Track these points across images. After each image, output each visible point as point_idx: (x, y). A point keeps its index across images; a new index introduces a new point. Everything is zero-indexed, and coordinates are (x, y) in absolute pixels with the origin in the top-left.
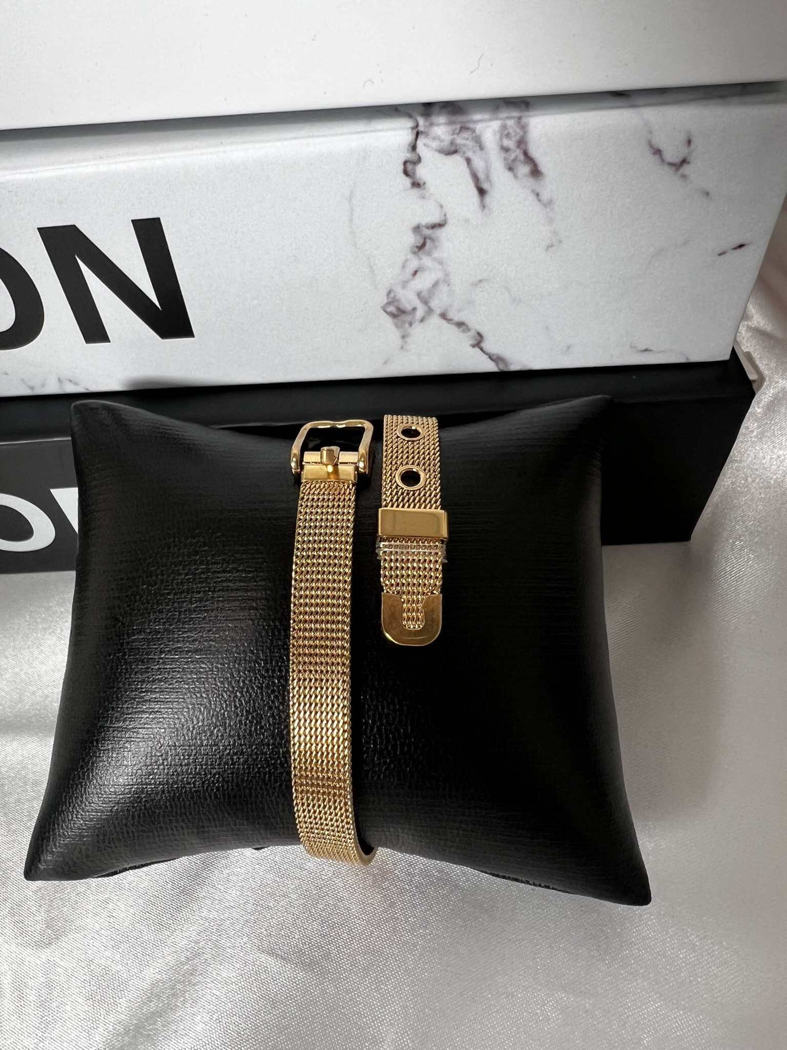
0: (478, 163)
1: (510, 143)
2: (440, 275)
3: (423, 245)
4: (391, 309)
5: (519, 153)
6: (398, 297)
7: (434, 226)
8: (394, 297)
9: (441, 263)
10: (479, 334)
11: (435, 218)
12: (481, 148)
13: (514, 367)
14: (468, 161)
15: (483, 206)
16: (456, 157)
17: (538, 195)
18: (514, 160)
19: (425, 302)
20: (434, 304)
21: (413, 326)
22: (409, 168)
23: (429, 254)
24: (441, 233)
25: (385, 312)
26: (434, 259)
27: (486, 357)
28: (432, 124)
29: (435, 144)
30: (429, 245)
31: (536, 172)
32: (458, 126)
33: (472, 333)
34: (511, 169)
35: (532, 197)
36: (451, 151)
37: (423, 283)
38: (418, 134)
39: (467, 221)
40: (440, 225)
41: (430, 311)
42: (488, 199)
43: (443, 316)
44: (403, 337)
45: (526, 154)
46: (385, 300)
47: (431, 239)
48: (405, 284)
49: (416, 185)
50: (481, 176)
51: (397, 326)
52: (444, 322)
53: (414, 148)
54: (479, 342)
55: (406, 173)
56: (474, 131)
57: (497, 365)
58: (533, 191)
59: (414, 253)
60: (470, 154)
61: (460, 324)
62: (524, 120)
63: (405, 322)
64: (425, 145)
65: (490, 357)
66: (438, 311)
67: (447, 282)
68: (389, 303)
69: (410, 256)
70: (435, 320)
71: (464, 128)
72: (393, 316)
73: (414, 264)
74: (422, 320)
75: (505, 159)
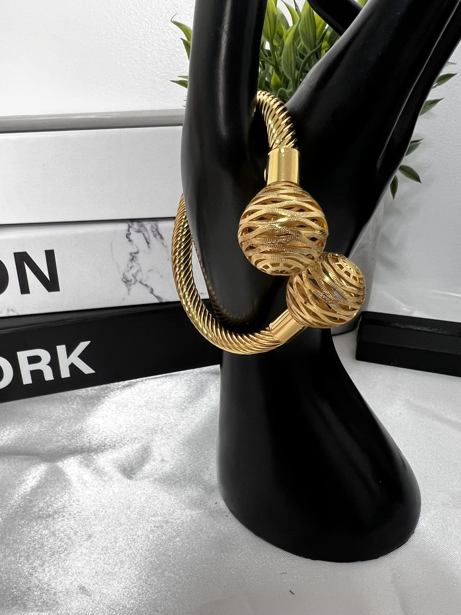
0: (146, 235)
1: (154, 230)
2: (138, 268)
3: (132, 259)
4: (124, 280)
5: (156, 233)
6: (126, 276)
7: (136, 253)
8: (125, 276)
9: (138, 264)
10: (152, 288)
11: (136, 251)
12: (147, 231)
13: (164, 301)
14: (144, 234)
15: (149, 247)
16: (141, 233)
17: (163, 244)
18: (156, 234)
19: (135, 277)
20: (138, 278)
21: (132, 286)
22: (128, 236)
23: (135, 261)
24: (137, 255)
25: (123, 281)
26: (136, 263)
27: (155, 297)
28: (133, 225)
29: (134, 230)
30: (134, 258)
31: (162, 238)
32: (140, 226)
33: (150, 288)
34: (155, 237)
35: (162, 245)
36: (139, 231)
37: (133, 271)
38: (130, 227)
39: (145, 251)
40: (137, 253)
41: (136, 280)
42: (150, 245)
43: (140, 282)
44: (129, 290)
45: (158, 233)
46: (122, 277)
47: (135, 257)
48: (128, 272)
49: (130, 241)
50: (147, 238)
51: (127, 286)
52: (140, 284)
53: (129, 230)
54: (152, 291)
55: (127, 237)
56: (144, 226)
57: (158, 300)
58: (162, 243)
59: (130, 261)
60: (144, 233)
61: (146, 285)
62: (157, 224)
63: (128, 284)
64: (132, 230)
65: (156, 297)
66: (139, 281)
67: (141, 271)
68: (124, 278)
69: (130, 263)
70: (138, 284)
71: (142, 226)
72: (125, 282)
73: (130, 265)
74: (134, 284)
75: (153, 234)
